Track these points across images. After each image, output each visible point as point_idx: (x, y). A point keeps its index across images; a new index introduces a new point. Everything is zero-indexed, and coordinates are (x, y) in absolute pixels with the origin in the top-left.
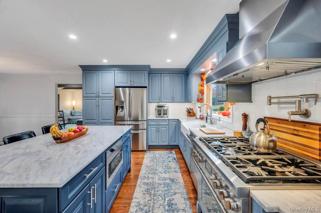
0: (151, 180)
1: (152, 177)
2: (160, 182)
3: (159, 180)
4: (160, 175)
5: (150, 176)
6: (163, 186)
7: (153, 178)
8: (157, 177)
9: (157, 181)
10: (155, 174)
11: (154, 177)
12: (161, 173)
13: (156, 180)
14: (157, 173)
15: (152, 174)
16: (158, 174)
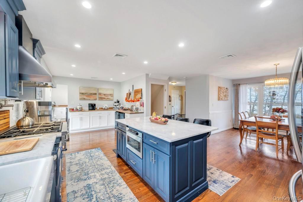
0: (103, 172)
1: (103, 176)
2: (93, 174)
3: (95, 175)
4: (95, 180)
5: (106, 176)
6: (89, 172)
7: (102, 174)
8: (98, 177)
9: (96, 174)
10: (102, 179)
11: (101, 176)
12: (94, 182)
13: (98, 175)
14: (100, 181)
15: (105, 179)
16: (98, 181)
